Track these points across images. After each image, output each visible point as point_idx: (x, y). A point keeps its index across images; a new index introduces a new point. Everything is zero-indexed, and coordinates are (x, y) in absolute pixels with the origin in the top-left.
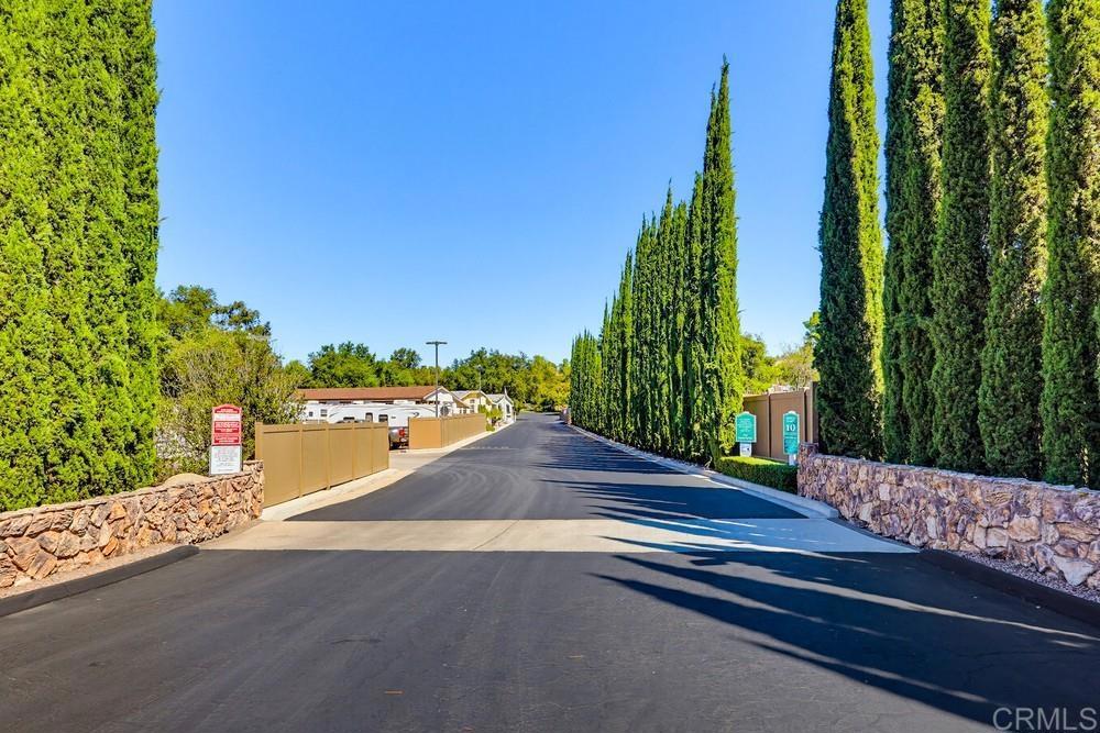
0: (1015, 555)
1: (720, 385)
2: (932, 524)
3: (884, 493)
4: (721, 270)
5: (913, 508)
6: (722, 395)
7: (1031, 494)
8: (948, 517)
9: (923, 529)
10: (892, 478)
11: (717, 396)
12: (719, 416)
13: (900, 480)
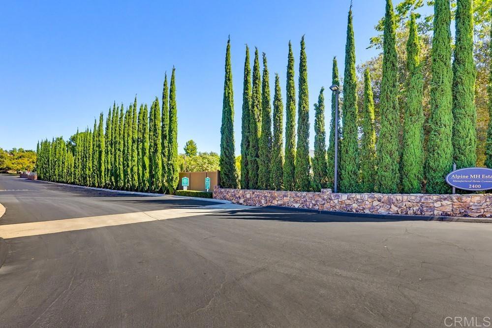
0: (284, 204)
1: (173, 168)
2: (263, 201)
3: (248, 196)
4: (173, 132)
5: (257, 198)
6: (174, 172)
7: (288, 193)
8: (268, 199)
9: (260, 202)
10: (251, 193)
11: (172, 172)
12: (172, 178)
13: (253, 193)
